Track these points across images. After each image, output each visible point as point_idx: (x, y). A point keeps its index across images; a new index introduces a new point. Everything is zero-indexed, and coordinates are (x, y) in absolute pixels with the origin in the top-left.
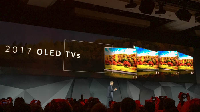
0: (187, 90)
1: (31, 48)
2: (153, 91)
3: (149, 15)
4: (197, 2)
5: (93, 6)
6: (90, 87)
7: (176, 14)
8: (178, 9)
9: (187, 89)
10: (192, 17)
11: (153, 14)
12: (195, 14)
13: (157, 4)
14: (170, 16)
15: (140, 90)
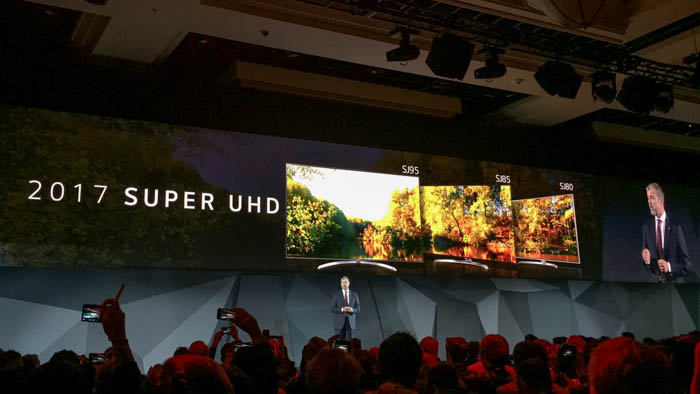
0: (576, 300)
1: (106, 187)
2: (475, 307)
3: (456, 80)
4: (581, 37)
5: (292, 56)
6: (285, 299)
7: (535, 76)
8: (541, 61)
9: (573, 298)
10: (583, 83)
11: (470, 78)
12: (591, 76)
13: (479, 46)
14: (520, 81)
15: (435, 304)
